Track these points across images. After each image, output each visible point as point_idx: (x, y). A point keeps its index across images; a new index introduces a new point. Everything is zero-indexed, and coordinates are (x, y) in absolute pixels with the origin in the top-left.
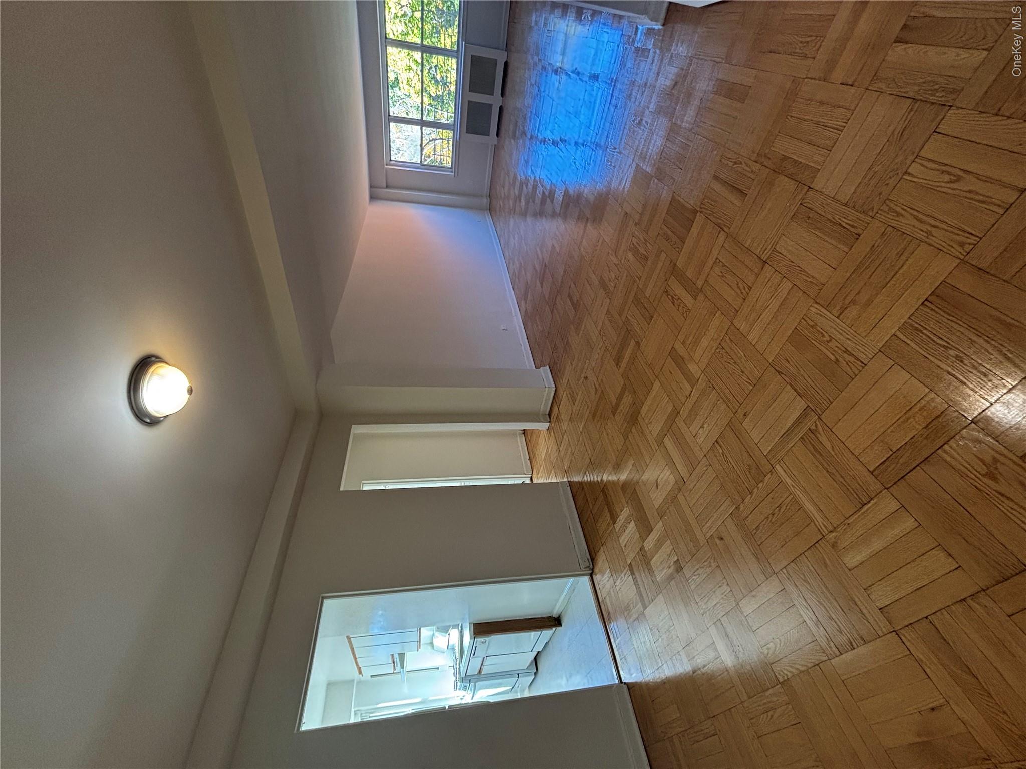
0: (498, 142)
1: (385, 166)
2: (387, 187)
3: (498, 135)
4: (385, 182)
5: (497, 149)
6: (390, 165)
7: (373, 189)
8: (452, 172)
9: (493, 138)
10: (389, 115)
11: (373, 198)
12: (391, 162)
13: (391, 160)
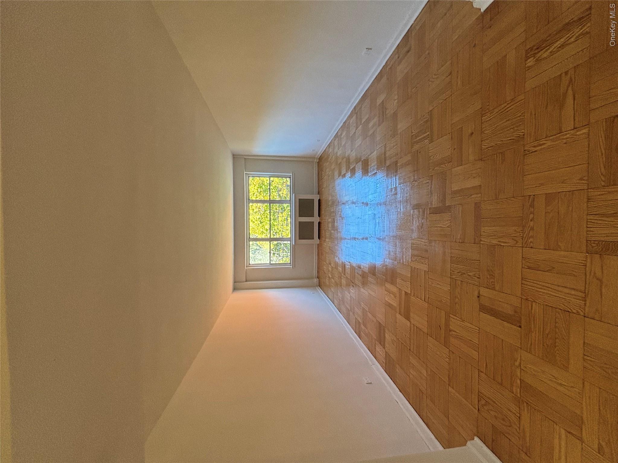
0: (320, 242)
1: (246, 268)
2: (246, 281)
3: (319, 238)
4: (245, 278)
5: (319, 246)
6: (249, 267)
7: (235, 283)
8: (291, 265)
9: (316, 240)
10: (249, 238)
11: (235, 289)
12: (250, 265)
13: (249, 264)
